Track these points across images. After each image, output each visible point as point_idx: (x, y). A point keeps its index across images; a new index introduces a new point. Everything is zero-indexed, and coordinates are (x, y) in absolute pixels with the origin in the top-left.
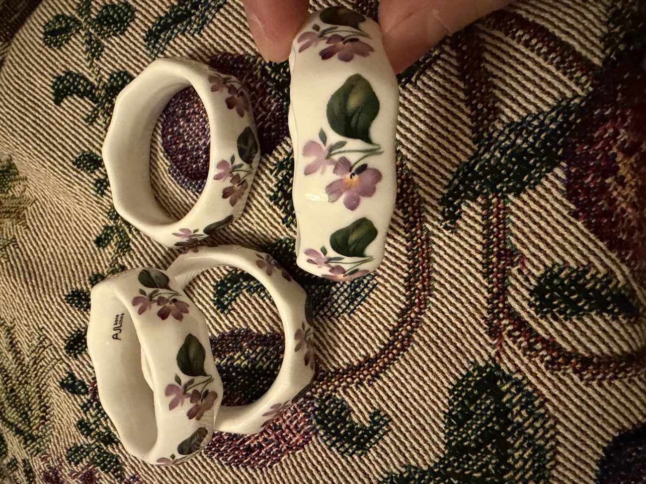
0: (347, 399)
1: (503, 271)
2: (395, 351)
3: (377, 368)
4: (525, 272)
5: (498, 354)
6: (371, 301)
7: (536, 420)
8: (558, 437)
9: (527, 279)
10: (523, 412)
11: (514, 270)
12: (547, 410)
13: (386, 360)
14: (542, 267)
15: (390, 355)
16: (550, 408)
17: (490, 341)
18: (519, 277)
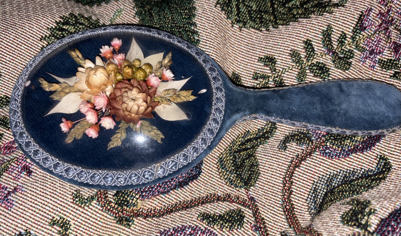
0: (300, 148)
1: (257, 222)
2: (287, 176)
3: (292, 165)
4: (249, 224)
5: (247, 193)
6: (306, 192)
7: (227, 177)
8: (219, 173)
9: (248, 221)
10: (232, 178)
11: (253, 224)
12: (225, 181)
13: (290, 171)
14: (245, 227)
15: (288, 173)
16: (224, 182)
17: (252, 196)
18: (251, 221)
